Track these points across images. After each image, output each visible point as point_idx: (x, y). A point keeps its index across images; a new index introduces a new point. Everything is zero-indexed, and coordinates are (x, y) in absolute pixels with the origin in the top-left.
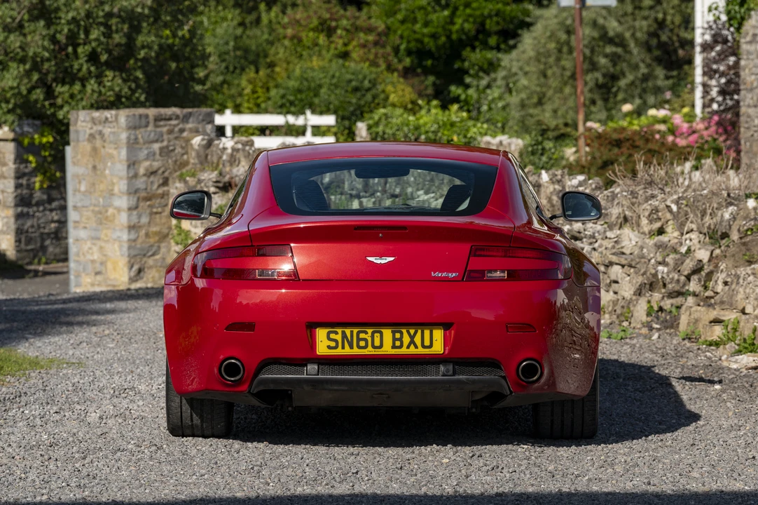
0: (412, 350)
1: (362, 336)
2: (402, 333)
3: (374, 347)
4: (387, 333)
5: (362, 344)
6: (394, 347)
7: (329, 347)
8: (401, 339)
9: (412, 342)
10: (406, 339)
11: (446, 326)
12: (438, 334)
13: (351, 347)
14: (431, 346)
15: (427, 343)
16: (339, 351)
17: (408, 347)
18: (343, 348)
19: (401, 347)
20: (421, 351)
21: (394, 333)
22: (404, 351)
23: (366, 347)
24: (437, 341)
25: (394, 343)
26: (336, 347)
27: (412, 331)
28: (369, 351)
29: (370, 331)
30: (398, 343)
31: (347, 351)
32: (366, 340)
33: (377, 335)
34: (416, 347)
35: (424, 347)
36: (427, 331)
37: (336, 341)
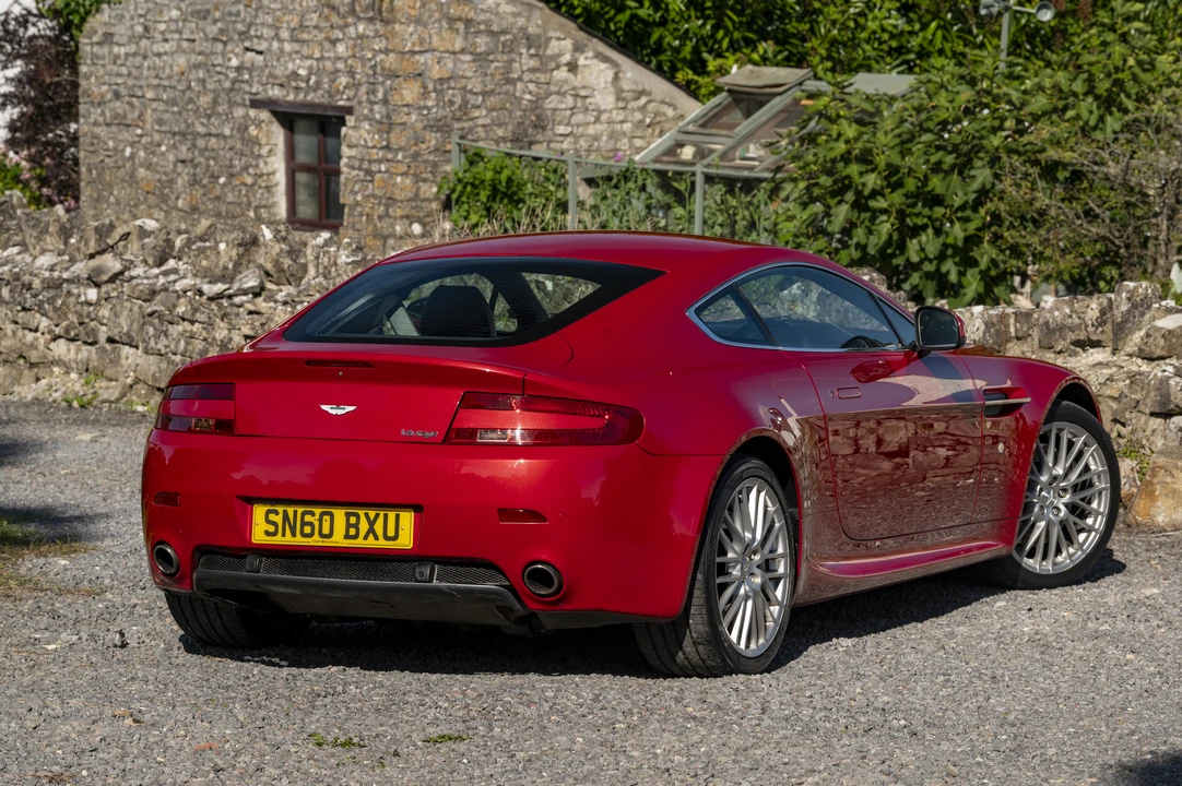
0: (371, 543)
1: (308, 518)
2: (358, 516)
3: (322, 535)
4: (340, 514)
5: (307, 530)
6: (347, 536)
7: (267, 533)
8: (356, 526)
9: (371, 530)
10: (364, 526)
11: (416, 508)
12: (407, 519)
13: (294, 535)
14: (396, 537)
15: (391, 533)
16: (278, 540)
17: (365, 538)
18: (284, 535)
19: (356, 537)
20: (382, 543)
21: (348, 515)
22: (359, 543)
23: (311, 535)
24: (401, 530)
25: (347, 531)
26: (275, 534)
27: (372, 514)
28: (316, 541)
29: (318, 511)
30: (352, 531)
31: (288, 539)
32: (311, 525)
33: (327, 518)
34: (376, 538)
35: (386, 538)
36: (392, 515)
37: (275, 524)
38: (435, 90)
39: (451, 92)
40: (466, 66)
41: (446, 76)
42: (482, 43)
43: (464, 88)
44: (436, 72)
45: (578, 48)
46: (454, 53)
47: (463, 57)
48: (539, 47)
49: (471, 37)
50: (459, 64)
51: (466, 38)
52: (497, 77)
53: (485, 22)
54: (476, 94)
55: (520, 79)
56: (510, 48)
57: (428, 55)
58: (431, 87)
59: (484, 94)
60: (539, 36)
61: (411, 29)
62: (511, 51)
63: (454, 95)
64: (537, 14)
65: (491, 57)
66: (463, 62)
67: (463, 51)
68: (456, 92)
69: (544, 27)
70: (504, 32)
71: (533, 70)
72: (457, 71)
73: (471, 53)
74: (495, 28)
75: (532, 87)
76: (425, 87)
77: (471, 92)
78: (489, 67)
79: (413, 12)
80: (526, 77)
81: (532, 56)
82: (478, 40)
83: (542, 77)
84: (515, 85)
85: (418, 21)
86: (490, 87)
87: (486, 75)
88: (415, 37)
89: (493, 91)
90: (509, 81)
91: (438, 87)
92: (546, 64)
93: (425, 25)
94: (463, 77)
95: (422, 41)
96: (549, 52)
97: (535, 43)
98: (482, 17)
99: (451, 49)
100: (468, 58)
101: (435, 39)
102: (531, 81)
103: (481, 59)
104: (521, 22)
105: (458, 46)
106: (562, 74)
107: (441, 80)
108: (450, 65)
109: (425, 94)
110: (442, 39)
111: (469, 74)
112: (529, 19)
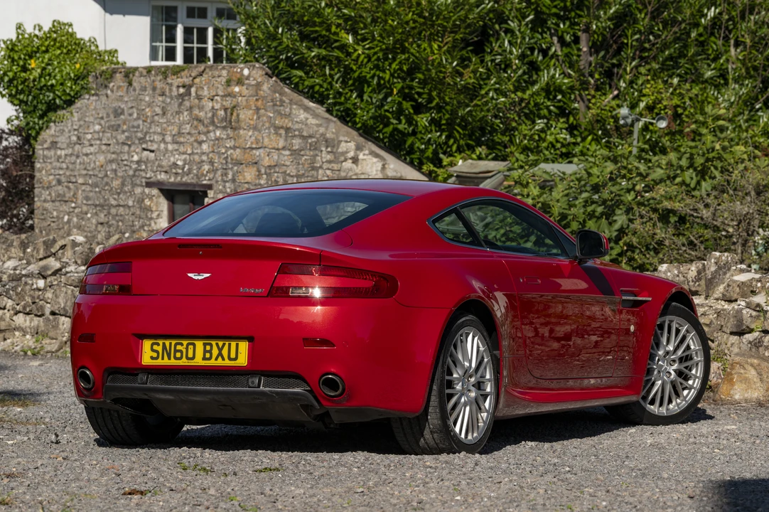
0: (220, 362)
1: (179, 347)
2: (211, 345)
3: (187, 358)
4: (199, 344)
5: (178, 355)
6: (204, 358)
7: (152, 358)
8: (210, 352)
9: (220, 354)
10: (215, 352)
11: (250, 339)
12: (244, 346)
13: (169, 359)
14: (236, 359)
15: (233, 356)
16: (159, 362)
17: (216, 359)
18: (163, 359)
19: (210, 359)
20: (227, 363)
21: (205, 345)
22: (212, 362)
23: (181, 358)
24: (239, 353)
25: (204, 355)
26: (157, 358)
27: (221, 343)
28: (184, 362)
29: (185, 343)
30: (208, 355)
31: (166, 362)
32: (181, 351)
33: (191, 347)
34: (223, 359)
35: (230, 359)
36: (233, 344)
37: (157, 352)
38: (266, 174)
39: (276, 174)
40: (286, 158)
41: (273, 164)
42: (297, 143)
43: (285, 172)
44: (266, 162)
45: (359, 148)
46: (278, 149)
47: (284, 152)
48: (333, 147)
49: (289, 139)
50: (281, 157)
51: (286, 140)
52: (306, 166)
53: (299, 130)
54: (292, 176)
55: (321, 167)
56: (315, 147)
57: (261, 150)
58: (263, 171)
59: (297, 176)
60: (333, 140)
61: (250, 133)
62: (316, 149)
63: (278, 177)
64: (332, 125)
65: (302, 153)
66: (284, 155)
67: (284, 148)
68: (279, 175)
69: (337, 134)
70: (311, 137)
71: (329, 162)
72: (280, 161)
73: (289, 150)
74: (305, 134)
75: (328, 172)
76: (259, 171)
77: (289, 175)
78: (301, 159)
79: (252, 122)
80: (325, 166)
81: (329, 152)
82: (294, 141)
83: (336, 166)
84: (318, 171)
85: (255, 128)
86: (301, 172)
87: (299, 164)
88: (253, 138)
89: (303, 174)
90: (314, 168)
91: (268, 171)
92: (338, 158)
93: (260, 131)
94: (284, 165)
95: (257, 141)
96: (340, 150)
97: (331, 144)
98: (296, 126)
99: (276, 147)
100: (287, 153)
101: (266, 140)
102: (328, 169)
103: (296, 153)
104: (322, 130)
105: (281, 144)
106: (348, 164)
107: (270, 167)
108: (276, 157)
109: (259, 176)
110: (271, 140)
111: (288, 163)
112: (327, 128)
